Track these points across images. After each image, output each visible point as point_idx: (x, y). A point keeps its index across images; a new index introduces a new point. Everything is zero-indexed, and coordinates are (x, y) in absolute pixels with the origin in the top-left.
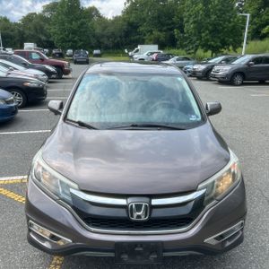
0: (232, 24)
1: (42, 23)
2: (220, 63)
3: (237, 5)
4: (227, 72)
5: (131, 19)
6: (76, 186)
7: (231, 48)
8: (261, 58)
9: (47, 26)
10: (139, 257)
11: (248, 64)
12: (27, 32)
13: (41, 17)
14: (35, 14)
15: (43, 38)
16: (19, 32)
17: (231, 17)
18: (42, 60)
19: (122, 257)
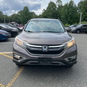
0: (76, 16)
1: (17, 16)
2: (73, 27)
3: (78, 11)
4: (75, 29)
5: (45, 15)
6: (28, 43)
7: (76, 23)
8: (85, 25)
9: (19, 17)
10: (45, 62)
11: (81, 27)
12: (13, 19)
13: (17, 15)
14: (15, 14)
15: (18, 21)
16: (10, 19)
17: (76, 14)
18: (17, 26)
19: (40, 62)
